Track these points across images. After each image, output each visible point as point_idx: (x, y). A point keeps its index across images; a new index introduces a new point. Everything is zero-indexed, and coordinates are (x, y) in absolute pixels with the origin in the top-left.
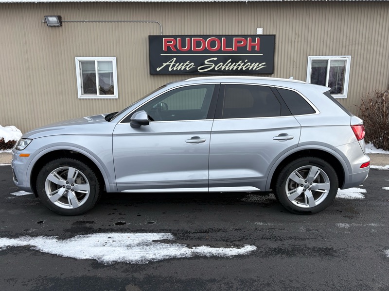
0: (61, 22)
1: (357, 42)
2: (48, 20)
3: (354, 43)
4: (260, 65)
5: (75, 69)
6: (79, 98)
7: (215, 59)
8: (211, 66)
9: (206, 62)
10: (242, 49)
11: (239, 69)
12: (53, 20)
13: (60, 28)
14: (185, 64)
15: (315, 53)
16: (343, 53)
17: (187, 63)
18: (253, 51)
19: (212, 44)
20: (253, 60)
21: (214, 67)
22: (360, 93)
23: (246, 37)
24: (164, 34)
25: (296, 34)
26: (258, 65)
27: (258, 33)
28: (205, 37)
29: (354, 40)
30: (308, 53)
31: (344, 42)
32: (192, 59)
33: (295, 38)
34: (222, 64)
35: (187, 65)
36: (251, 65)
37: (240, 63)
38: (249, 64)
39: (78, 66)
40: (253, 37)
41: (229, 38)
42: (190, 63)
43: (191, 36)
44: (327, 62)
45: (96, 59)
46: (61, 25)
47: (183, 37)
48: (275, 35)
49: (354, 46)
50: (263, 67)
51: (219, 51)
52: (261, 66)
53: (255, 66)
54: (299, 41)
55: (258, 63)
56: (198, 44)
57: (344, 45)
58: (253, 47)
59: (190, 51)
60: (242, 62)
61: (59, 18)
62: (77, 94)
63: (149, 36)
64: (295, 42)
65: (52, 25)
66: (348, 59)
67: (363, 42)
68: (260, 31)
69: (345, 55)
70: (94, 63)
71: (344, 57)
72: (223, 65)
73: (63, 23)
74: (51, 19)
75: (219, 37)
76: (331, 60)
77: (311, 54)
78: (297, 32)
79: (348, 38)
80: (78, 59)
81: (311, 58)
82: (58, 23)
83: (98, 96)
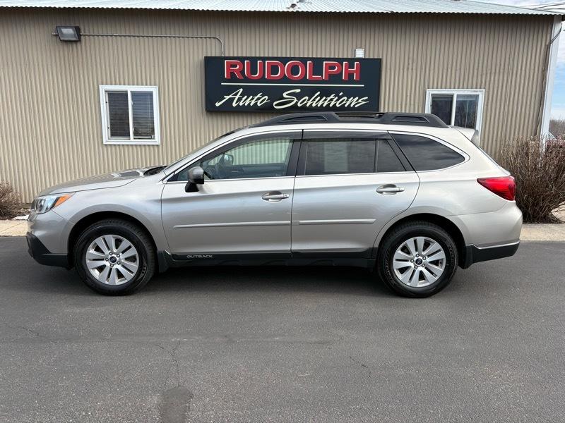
0: (79, 36)
1: (493, 71)
2: (61, 31)
3: (489, 71)
4: (360, 101)
5: (99, 102)
6: (104, 143)
8: (292, 101)
9: (285, 95)
12: (69, 32)
13: (79, 43)
14: (256, 98)
15: (435, 86)
16: (474, 86)
17: (259, 96)
18: (350, 80)
20: (350, 93)
23: (340, 60)
24: (227, 55)
25: (409, 58)
26: (357, 101)
27: (357, 56)
28: (284, 60)
29: (489, 67)
30: (426, 87)
31: (476, 71)
32: (265, 91)
33: (409, 64)
35: (259, 99)
36: (347, 100)
39: (104, 99)
42: (263, 96)
43: (264, 59)
44: (452, 97)
45: (129, 89)
46: (80, 40)
47: (253, 60)
48: (381, 59)
49: (488, 75)
50: (364, 103)
53: (353, 102)
54: (414, 68)
55: (357, 98)
57: (476, 74)
58: (351, 75)
61: (78, 30)
62: (102, 137)
63: (205, 57)
64: (408, 68)
65: (66, 39)
66: (481, 94)
67: (502, 71)
68: (360, 54)
69: (476, 88)
70: (127, 94)
71: (475, 91)
72: (309, 100)
73: (83, 38)
74: (65, 31)
75: (304, 60)
76: (458, 95)
77: (431, 86)
78: (411, 55)
80: (103, 88)
81: (430, 92)
82: (75, 37)
83: (132, 140)
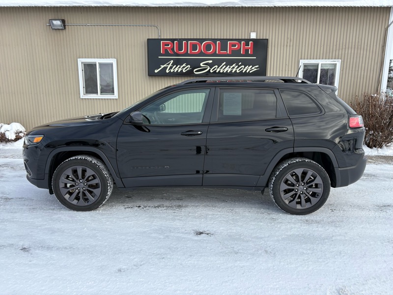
0: (65, 26)
1: (347, 46)
2: (53, 23)
3: (344, 47)
5: (78, 70)
6: (81, 98)
7: (211, 62)
8: (207, 69)
9: (201, 64)
10: (236, 53)
11: (233, 71)
12: (57, 23)
13: (64, 31)
14: (182, 66)
15: (306, 57)
16: (334, 57)
17: (184, 65)
18: (246, 54)
19: (208, 47)
20: (246, 63)
21: (210, 70)
22: (349, 95)
23: (240, 40)
24: (162, 38)
25: (288, 38)
26: (251, 68)
27: (252, 37)
28: (201, 41)
29: (344, 44)
30: (300, 57)
31: (335, 47)
32: (188, 62)
33: (287, 42)
34: (217, 66)
35: (184, 67)
36: (244, 68)
37: (234, 65)
38: (243, 66)
39: (80, 68)
40: (247, 41)
41: (224, 42)
42: (187, 65)
43: (187, 40)
44: (317, 65)
45: (97, 61)
46: (65, 28)
47: (180, 41)
48: (268, 39)
49: (344, 50)
50: (256, 69)
51: (214, 54)
52: (254, 69)
53: (248, 69)
54: (291, 45)
55: (251, 66)
56: (194, 47)
57: (334, 49)
58: (247, 51)
59: (186, 54)
60: (236, 65)
61: (63, 21)
62: (79, 94)
63: (148, 40)
64: (287, 46)
65: (56, 28)
66: (338, 63)
67: (353, 46)
68: (253, 36)
69: (335, 59)
70: (96, 65)
71: (334, 61)
72: (218, 68)
73: (67, 27)
74: (55, 22)
75: (214, 40)
76: (322, 64)
77: (303, 57)
78: (289, 36)
79: (338, 43)
80: (80, 61)
81: (302, 62)
82: (62, 27)
83: (99, 96)
